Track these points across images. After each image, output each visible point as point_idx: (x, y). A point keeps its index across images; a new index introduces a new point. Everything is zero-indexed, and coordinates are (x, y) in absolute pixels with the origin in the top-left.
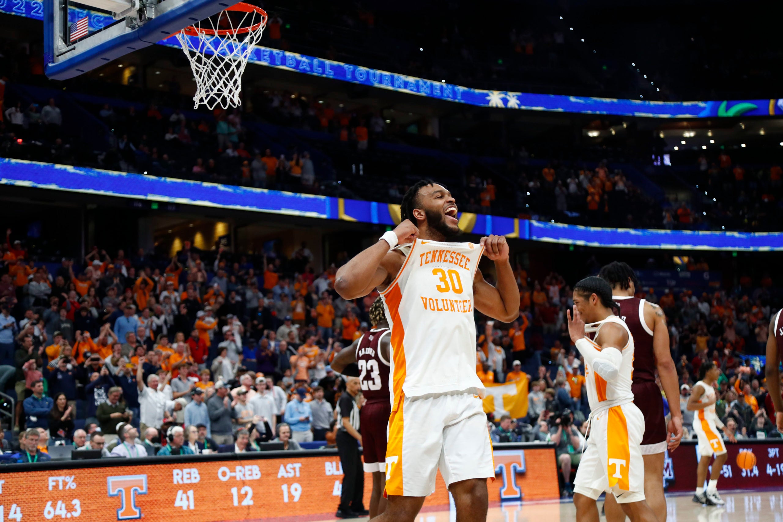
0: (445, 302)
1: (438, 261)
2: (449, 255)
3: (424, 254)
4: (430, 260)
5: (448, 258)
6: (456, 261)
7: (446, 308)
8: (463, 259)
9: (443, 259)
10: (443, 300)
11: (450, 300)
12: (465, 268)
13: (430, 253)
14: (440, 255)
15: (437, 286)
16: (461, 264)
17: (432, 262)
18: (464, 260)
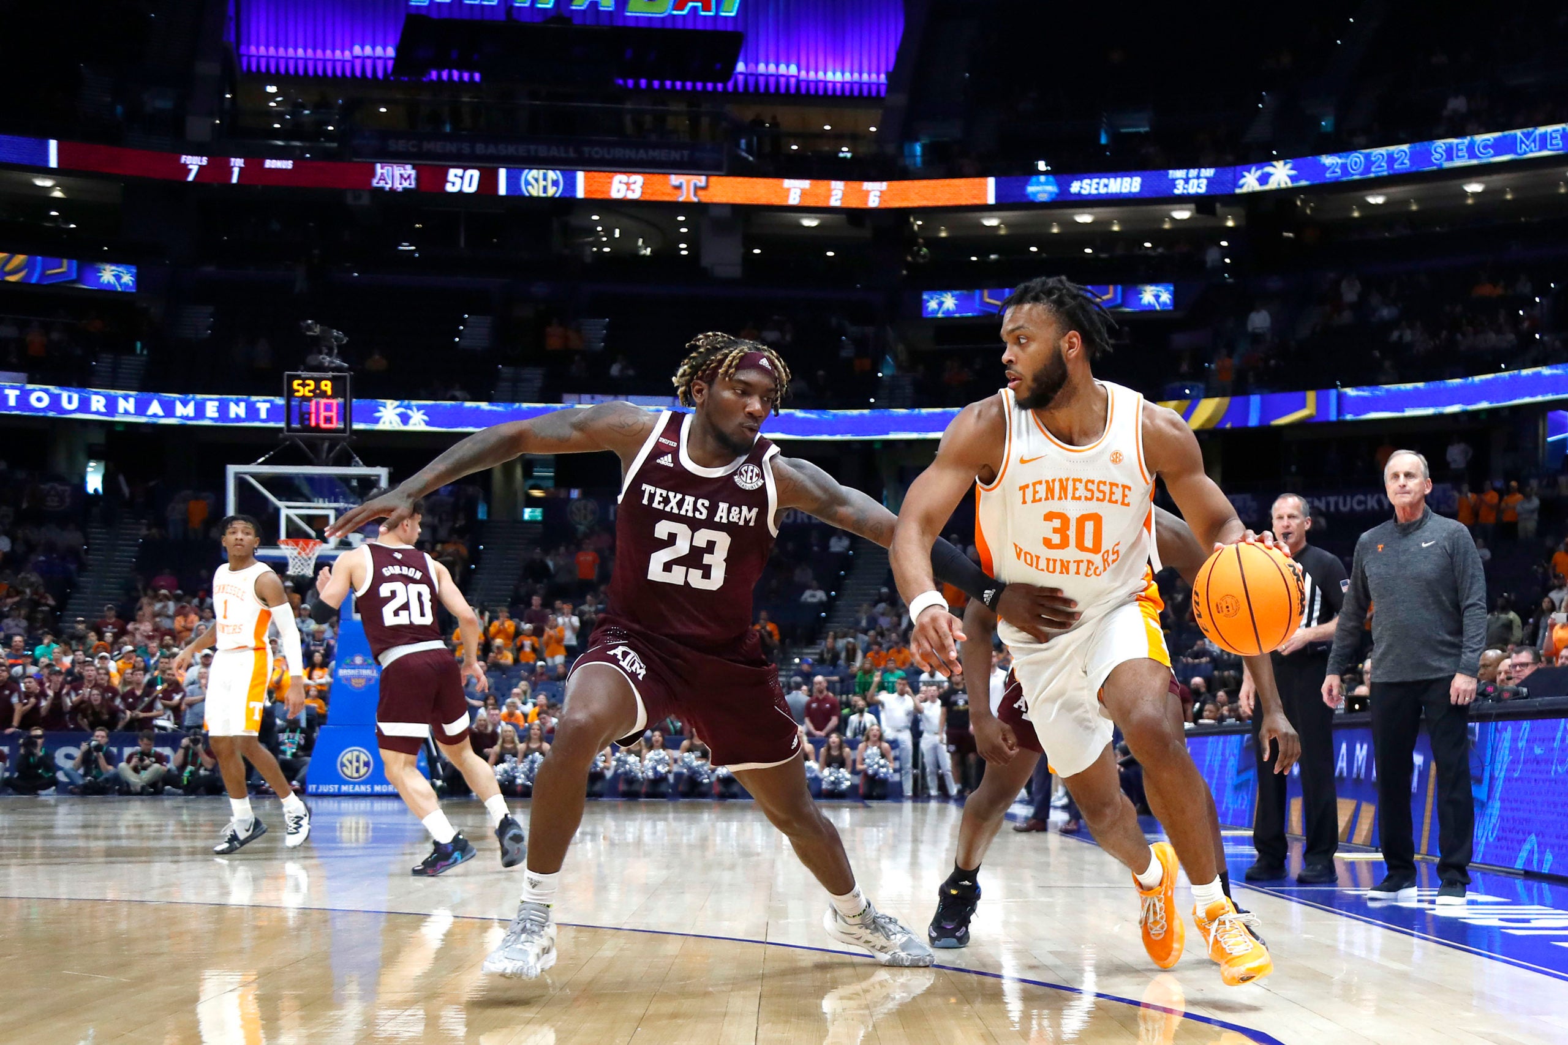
0: (1051, 563)
1: (1060, 498)
2: (1081, 487)
3: (1027, 486)
4: (1044, 496)
5: (1081, 491)
6: (1101, 496)
7: (1051, 569)
8: (1114, 489)
9: (1070, 495)
10: (1048, 560)
11: (1061, 561)
12: (1123, 503)
13: (1040, 483)
14: (1063, 488)
15: (1045, 539)
16: (1114, 498)
17: (1047, 499)
18: (1118, 492)
